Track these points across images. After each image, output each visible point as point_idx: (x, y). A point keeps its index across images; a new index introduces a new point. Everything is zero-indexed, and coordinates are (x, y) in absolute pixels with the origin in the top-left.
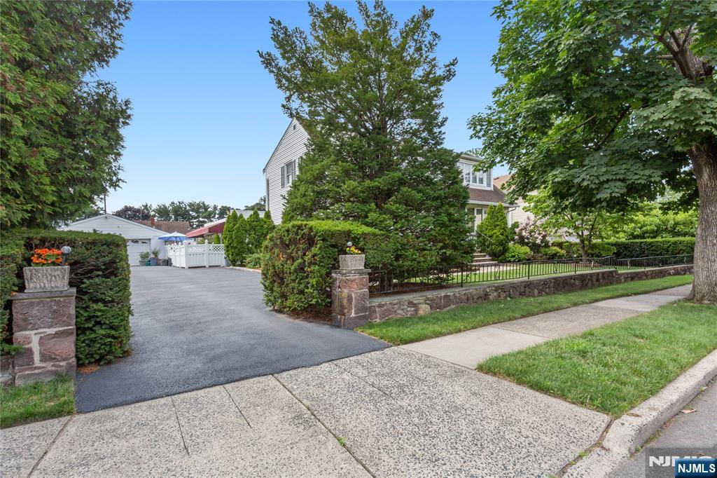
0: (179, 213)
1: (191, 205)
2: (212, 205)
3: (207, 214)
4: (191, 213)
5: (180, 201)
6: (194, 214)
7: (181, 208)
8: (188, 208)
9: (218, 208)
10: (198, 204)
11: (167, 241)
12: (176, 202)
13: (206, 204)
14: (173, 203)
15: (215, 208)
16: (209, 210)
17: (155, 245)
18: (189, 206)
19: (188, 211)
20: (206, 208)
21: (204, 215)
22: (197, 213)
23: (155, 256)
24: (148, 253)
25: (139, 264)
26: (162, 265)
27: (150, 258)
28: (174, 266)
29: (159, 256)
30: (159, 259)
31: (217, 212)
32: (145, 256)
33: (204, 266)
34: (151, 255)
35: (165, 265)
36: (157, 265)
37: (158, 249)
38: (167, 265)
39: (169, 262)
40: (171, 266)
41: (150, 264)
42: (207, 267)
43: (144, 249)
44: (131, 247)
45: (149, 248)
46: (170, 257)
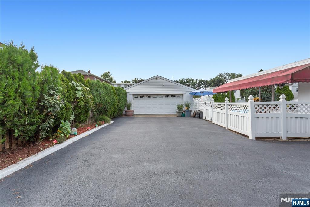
1: (187, 80)
2: (195, 79)
3: (193, 83)
4: (187, 83)
5: (183, 78)
7: (183, 81)
8: (186, 81)
9: (198, 80)
10: (190, 79)
11: (195, 96)
12: (181, 79)
13: (193, 79)
14: (180, 79)
15: (197, 80)
16: (194, 81)
17: (186, 98)
18: (186, 80)
19: (185, 83)
20: (193, 80)
21: (192, 84)
22: (189, 83)
23: (188, 109)
24: (182, 105)
25: (176, 113)
26: (194, 117)
27: (184, 109)
28: (207, 120)
29: (190, 109)
30: (191, 111)
31: (197, 82)
32: (180, 108)
33: (279, 138)
34: (185, 107)
35: (197, 118)
36: (190, 116)
37: (189, 102)
38: (199, 118)
39: (201, 115)
40: (202, 119)
41: (184, 116)
42: (284, 138)
43: (179, 102)
44: (170, 100)
45: (183, 101)
46: (201, 111)
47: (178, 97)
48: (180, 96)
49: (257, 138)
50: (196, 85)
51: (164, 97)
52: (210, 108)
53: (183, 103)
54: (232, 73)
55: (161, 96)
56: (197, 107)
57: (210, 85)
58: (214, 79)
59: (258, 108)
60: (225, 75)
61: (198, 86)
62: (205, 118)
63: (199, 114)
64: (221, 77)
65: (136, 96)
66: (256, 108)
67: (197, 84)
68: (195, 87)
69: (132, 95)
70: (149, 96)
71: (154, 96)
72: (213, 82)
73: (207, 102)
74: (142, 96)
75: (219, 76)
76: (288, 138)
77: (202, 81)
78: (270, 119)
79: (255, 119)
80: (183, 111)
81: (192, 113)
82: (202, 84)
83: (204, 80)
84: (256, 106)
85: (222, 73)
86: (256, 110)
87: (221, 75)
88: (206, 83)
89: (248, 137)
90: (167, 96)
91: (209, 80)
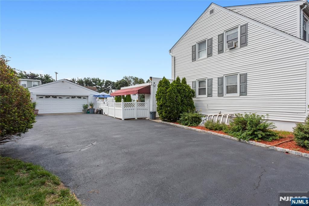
0: (88, 83)
1: (93, 79)
3: (100, 83)
4: (93, 83)
5: (88, 77)
6: (94, 83)
7: (89, 81)
9: (105, 81)
10: (96, 79)
13: (100, 79)
14: (85, 78)
15: (103, 81)
16: (101, 82)
18: (92, 80)
19: (91, 82)
20: (99, 81)
22: (95, 83)
23: (92, 107)
24: (87, 105)
25: (82, 111)
26: (97, 113)
27: (89, 108)
28: (106, 115)
29: (94, 108)
30: (94, 109)
31: (104, 83)
32: (85, 107)
33: (134, 119)
34: (89, 106)
35: (99, 114)
36: (94, 113)
37: (93, 102)
38: (100, 114)
39: (101, 112)
40: (102, 114)
41: (89, 113)
42: (136, 119)
43: (84, 102)
44: (76, 100)
45: (88, 102)
46: (102, 109)
47: (84, 98)
48: (86, 97)
49: (125, 119)
50: (102, 85)
51: (71, 98)
52: (107, 107)
53: (88, 103)
54: (135, 77)
55: (68, 97)
56: (99, 106)
57: (117, 86)
58: (121, 81)
59: (126, 105)
60: (130, 78)
61: (105, 87)
62: (104, 113)
63: (101, 111)
64: (126, 80)
65: (41, 97)
66: (125, 105)
67: (104, 85)
68: (102, 87)
69: (36, 96)
70: (55, 97)
71: (60, 97)
72: (120, 84)
73: (105, 103)
74: (47, 97)
75: (125, 79)
76: (138, 118)
77: (109, 82)
78: (130, 110)
79: (124, 110)
80: (88, 110)
81: (95, 111)
82: (109, 85)
83: (111, 81)
84: (125, 104)
85: (128, 76)
86: (125, 106)
87: (126, 78)
88: (113, 84)
89: (121, 119)
90: (73, 97)
91: (115, 81)
